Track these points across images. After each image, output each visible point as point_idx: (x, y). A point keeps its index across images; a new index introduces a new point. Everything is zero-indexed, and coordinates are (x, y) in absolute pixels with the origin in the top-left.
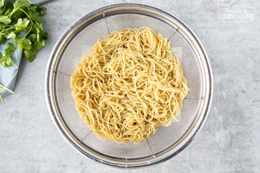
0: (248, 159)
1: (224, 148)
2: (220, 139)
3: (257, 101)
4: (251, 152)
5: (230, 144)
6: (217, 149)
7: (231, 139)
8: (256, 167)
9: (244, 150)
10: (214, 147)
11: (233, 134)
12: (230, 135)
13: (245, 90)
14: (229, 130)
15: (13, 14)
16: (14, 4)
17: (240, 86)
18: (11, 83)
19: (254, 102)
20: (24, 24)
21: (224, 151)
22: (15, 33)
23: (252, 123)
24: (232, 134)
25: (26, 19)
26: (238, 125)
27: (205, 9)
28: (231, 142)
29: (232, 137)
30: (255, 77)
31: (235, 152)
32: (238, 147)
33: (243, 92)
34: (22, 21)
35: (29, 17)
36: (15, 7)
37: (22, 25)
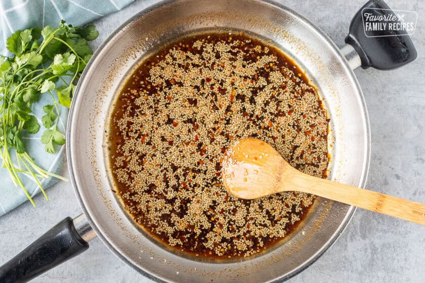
2: (355, 254)
6: (348, 271)
7: (373, 254)
9: (394, 274)
11: (377, 246)
12: (371, 249)
13: (400, 173)
15: (44, 49)
16: (42, 32)
17: (393, 166)
18: (56, 164)
19: (415, 194)
20: (66, 61)
21: (360, 274)
22: (52, 80)
23: (409, 230)
24: (375, 247)
25: (67, 54)
26: (385, 232)
28: (373, 259)
30: (419, 153)
31: (378, 277)
32: (384, 269)
33: (398, 177)
34: (62, 58)
35: (72, 50)
36: (44, 37)
37: (64, 64)
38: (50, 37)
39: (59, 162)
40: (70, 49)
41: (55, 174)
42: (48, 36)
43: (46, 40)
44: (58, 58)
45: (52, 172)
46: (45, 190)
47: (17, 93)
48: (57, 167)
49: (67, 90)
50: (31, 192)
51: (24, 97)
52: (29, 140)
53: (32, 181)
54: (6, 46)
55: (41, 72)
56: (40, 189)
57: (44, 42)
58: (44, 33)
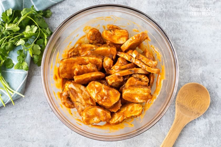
5: (209, 132)
10: (194, 135)
14: (208, 119)
15: (21, 22)
18: (21, 87)
20: (32, 30)
22: (24, 40)
25: (34, 26)
29: (211, 125)
34: (30, 28)
35: (36, 24)
36: (22, 15)
37: (31, 32)
38: (24, 16)
39: (23, 86)
41: (20, 93)
42: (24, 14)
43: (23, 17)
44: (28, 28)
45: (18, 92)
46: (14, 101)
47: (3, 44)
48: (21, 89)
49: (31, 46)
50: (5, 102)
51: (6, 47)
52: (7, 72)
53: (6, 96)
54: (1, 16)
55: (18, 34)
56: (10, 100)
57: (22, 17)
58: (22, 13)
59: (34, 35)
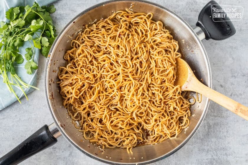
0: (223, 148)
1: (202, 137)
3: (234, 95)
4: (227, 142)
7: (209, 129)
8: (231, 156)
9: (221, 140)
11: (211, 124)
12: (208, 126)
13: (223, 84)
15: (26, 17)
17: (219, 80)
21: (202, 140)
22: (31, 34)
23: (228, 115)
25: (39, 20)
26: (215, 116)
27: (188, 9)
28: (209, 132)
30: (233, 73)
31: (212, 142)
32: (215, 137)
33: (221, 86)
34: (36, 22)
35: (42, 18)
36: (26, 11)
37: (37, 25)
38: (28, 11)
39: (34, 80)
40: (40, 17)
41: (32, 85)
44: (34, 22)
45: (30, 85)
46: (26, 95)
47: (11, 41)
48: (33, 82)
49: (39, 40)
50: (19, 96)
51: (15, 43)
52: (18, 67)
53: (20, 90)
54: (5, 16)
55: (24, 30)
56: (24, 94)
57: (26, 13)
58: (26, 8)
59: (40, 29)
